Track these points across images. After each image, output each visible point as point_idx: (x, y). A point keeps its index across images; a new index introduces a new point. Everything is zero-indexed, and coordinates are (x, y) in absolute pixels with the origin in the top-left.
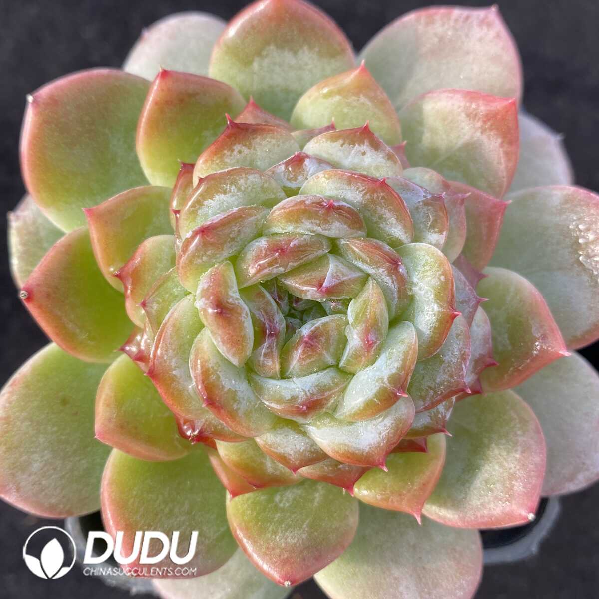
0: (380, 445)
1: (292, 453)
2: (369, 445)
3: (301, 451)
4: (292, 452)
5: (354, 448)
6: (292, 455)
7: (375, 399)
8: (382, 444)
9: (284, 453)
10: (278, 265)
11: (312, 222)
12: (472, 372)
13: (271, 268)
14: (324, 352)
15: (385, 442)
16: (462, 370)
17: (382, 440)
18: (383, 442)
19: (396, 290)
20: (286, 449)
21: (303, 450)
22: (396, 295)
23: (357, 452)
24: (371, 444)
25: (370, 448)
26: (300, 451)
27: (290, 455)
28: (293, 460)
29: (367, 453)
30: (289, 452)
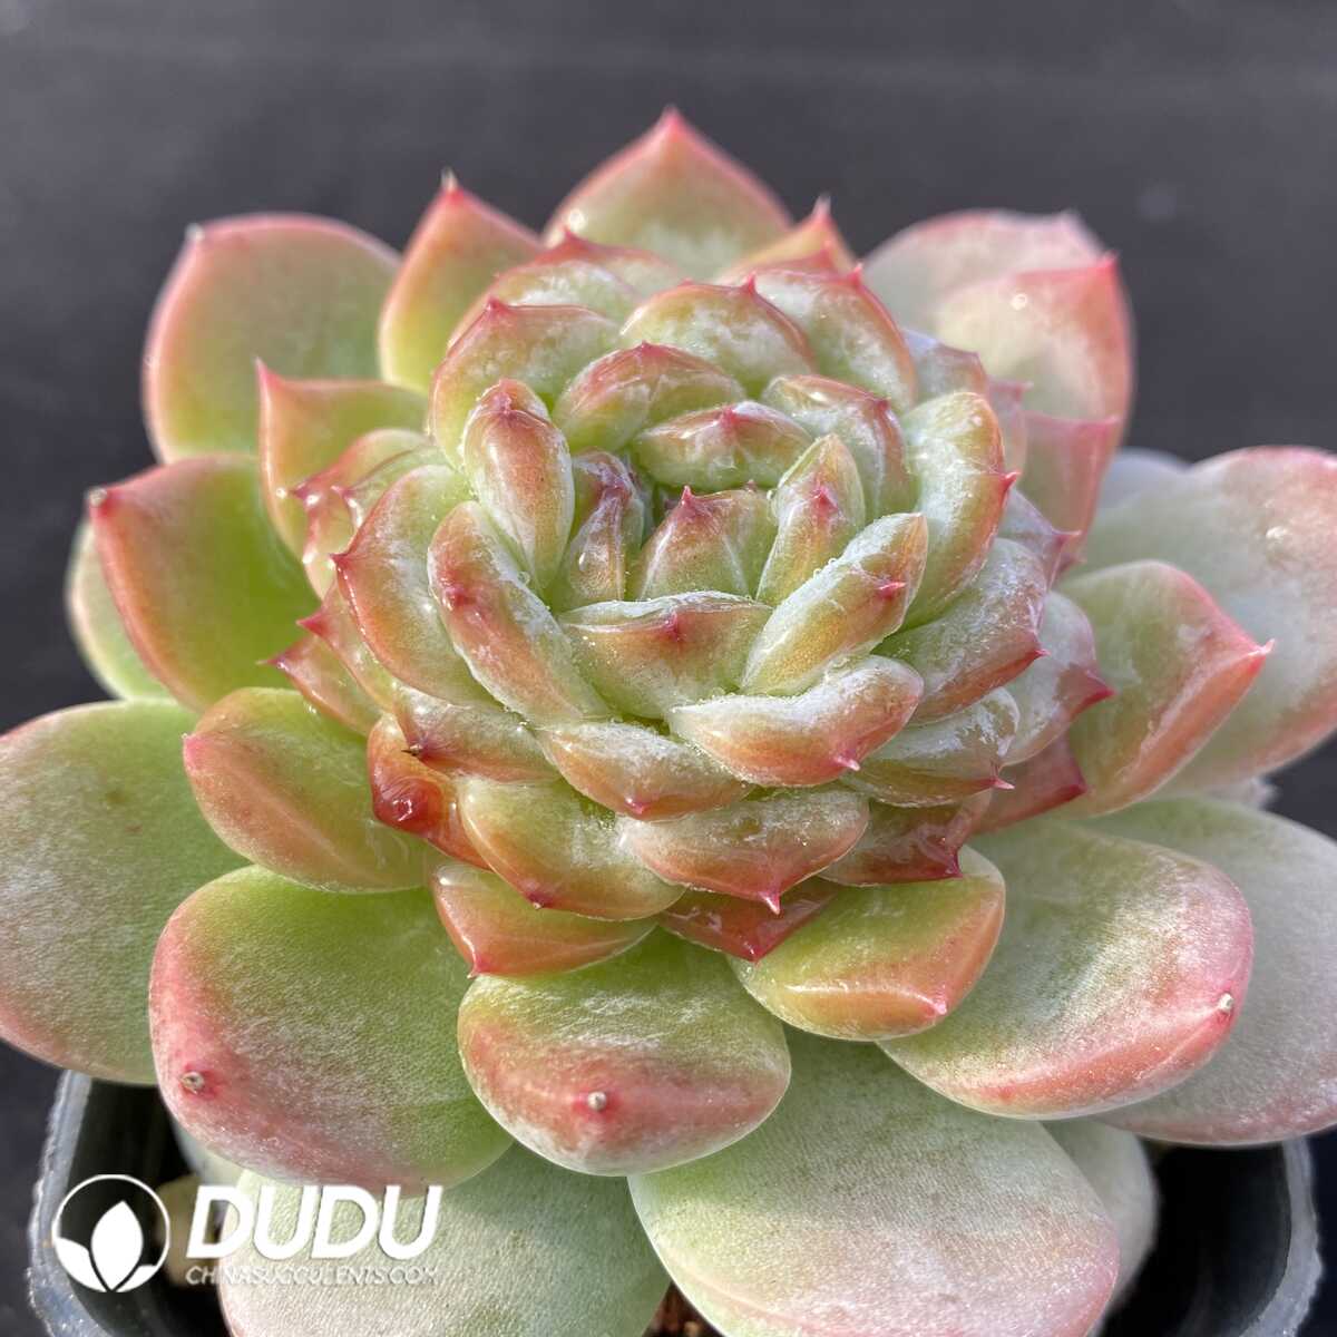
0: (842, 712)
1: (636, 759)
2: (818, 713)
3: (659, 758)
4: (637, 757)
5: (782, 721)
6: (637, 764)
7: (833, 601)
8: (847, 712)
9: (617, 760)
10: (638, 378)
11: (712, 315)
12: (1057, 698)
13: (623, 384)
14: (724, 538)
15: (853, 707)
16: (1028, 612)
17: (847, 703)
18: (850, 708)
19: (881, 452)
20: (623, 751)
21: (663, 758)
22: (881, 464)
23: (789, 728)
24: (823, 712)
25: (819, 719)
26: (654, 759)
27: (633, 764)
28: (639, 775)
29: (811, 731)
30: (631, 758)
